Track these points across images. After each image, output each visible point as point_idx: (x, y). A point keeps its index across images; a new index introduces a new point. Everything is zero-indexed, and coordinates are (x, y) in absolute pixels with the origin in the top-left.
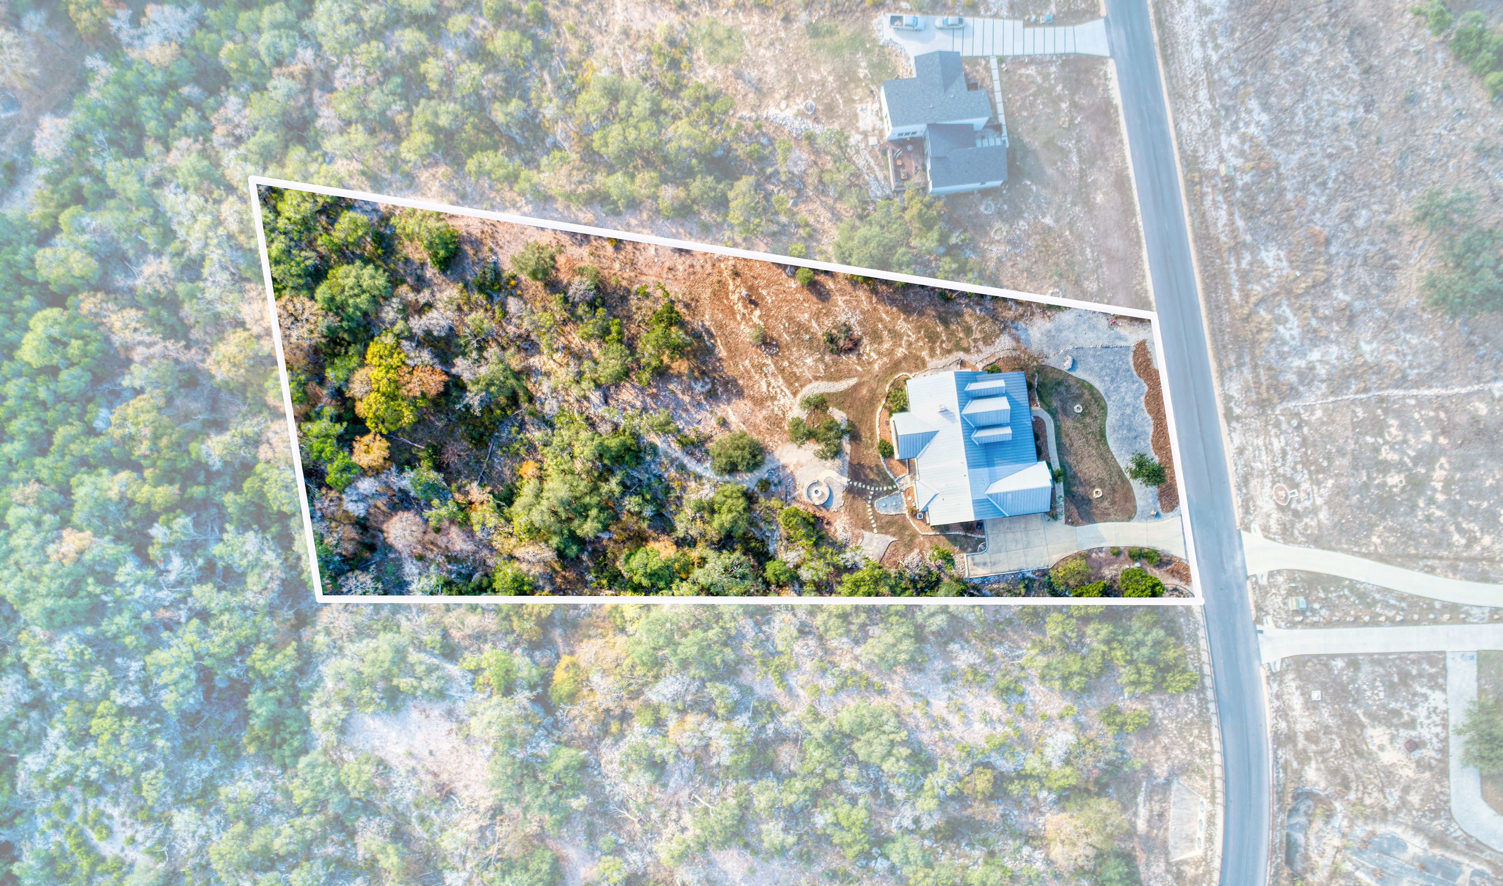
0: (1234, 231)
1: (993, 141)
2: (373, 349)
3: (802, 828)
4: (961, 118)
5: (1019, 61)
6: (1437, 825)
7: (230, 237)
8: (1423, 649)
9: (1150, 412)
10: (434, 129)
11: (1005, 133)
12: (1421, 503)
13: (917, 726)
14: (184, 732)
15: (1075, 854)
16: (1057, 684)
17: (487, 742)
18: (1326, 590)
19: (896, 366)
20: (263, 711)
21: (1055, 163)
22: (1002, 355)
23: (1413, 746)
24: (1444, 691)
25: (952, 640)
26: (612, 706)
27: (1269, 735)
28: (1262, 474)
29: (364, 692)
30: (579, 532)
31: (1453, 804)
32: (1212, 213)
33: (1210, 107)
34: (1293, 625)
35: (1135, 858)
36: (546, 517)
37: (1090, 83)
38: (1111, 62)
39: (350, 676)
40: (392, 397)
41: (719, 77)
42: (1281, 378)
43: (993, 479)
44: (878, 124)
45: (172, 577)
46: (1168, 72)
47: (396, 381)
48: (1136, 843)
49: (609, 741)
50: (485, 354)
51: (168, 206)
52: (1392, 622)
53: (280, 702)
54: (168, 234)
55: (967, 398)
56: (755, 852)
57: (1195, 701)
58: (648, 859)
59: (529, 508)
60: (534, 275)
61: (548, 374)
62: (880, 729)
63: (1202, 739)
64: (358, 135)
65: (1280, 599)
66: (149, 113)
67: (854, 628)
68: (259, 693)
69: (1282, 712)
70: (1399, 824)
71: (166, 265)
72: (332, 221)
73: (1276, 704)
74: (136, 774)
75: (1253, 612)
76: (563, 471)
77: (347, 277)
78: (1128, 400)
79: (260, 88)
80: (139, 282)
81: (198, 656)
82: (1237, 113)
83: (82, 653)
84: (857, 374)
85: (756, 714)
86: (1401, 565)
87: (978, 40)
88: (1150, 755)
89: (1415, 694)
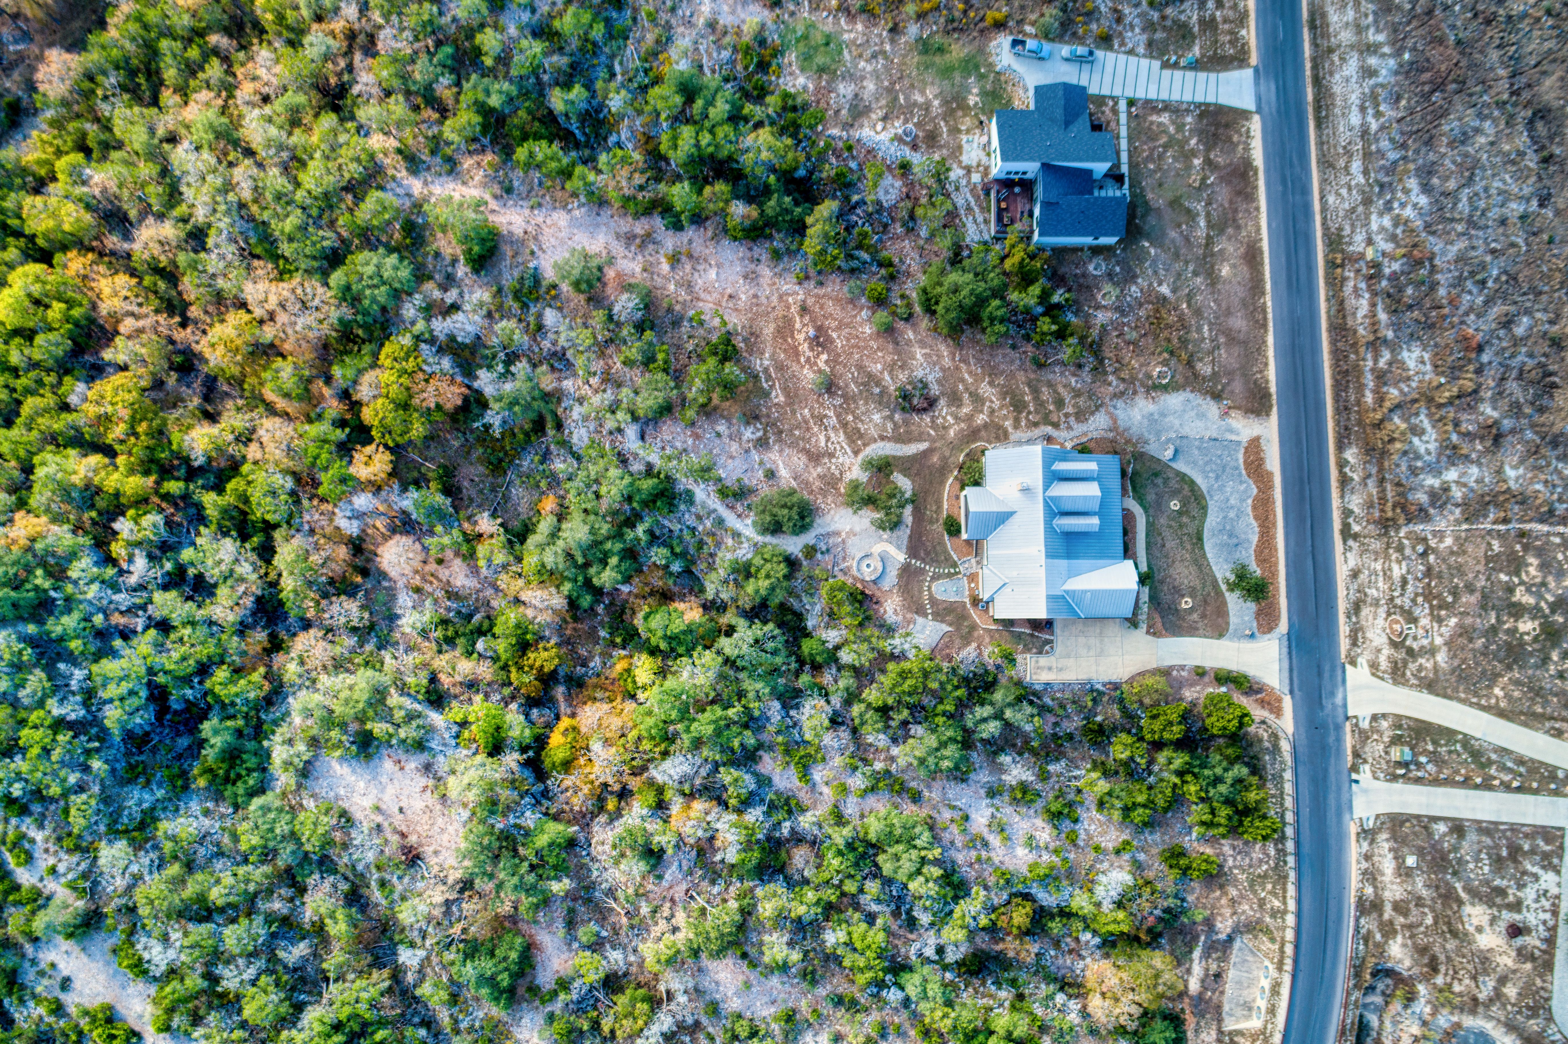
0: (1374, 325)
1: (1112, 192)
2: (388, 349)
3: (809, 944)
4: (1081, 160)
5: (1151, 106)
6: (1534, 1026)
7: (242, 205)
8: (1539, 822)
9: (1256, 518)
10: (483, 109)
11: (1126, 186)
12: (1555, 656)
13: (952, 843)
14: (128, 754)
15: (1118, 1011)
16: (1117, 815)
17: (465, 805)
18: (1435, 743)
19: (974, 434)
20: (217, 741)
21: (1179, 226)
22: (1095, 435)
23: (1515, 931)
24: (1558, 872)
25: (1002, 750)
26: (610, 781)
27: (1353, 900)
28: (1376, 603)
29: (333, 734)
30: (595, 581)
31: (1555, 1003)
32: (1351, 302)
33: (1362, 181)
34: (1394, 778)
35: (1183, 1022)
36: (561, 559)
37: (1229, 139)
38: (1256, 118)
39: (318, 713)
40: (404, 406)
41: (811, 86)
42: (1410, 497)
43: (1072, 574)
44: (984, 159)
45: (133, 580)
46: (1319, 136)
47: (408, 389)
48: (1186, 1004)
49: (603, 818)
50: (513, 369)
51: (176, 163)
52: (1507, 787)
53: (239, 733)
54: (174, 195)
55: (1053, 477)
56: (753, 965)
57: (1272, 852)
58: (632, 958)
59: (542, 547)
60: (576, 285)
61: (581, 401)
62: (910, 843)
63: (1275, 895)
64: (398, 107)
65: (1381, 747)
66: (169, 59)
67: (893, 724)
68: (215, 721)
69: (1371, 876)
70: (1490, 1018)
71: (169, 230)
72: (359, 199)
73: (1365, 865)
74: (65, 795)
75: (1350, 758)
76: (586, 511)
77: (367, 264)
78: (1232, 501)
79: (294, 44)
80: (137, 246)
81: (151, 671)
82: (1393, 192)
83: (20, 652)
84: (929, 438)
85: (772, 807)
86: (1525, 725)
87: (1107, 79)
88: (1213, 907)
89: (1525, 873)
